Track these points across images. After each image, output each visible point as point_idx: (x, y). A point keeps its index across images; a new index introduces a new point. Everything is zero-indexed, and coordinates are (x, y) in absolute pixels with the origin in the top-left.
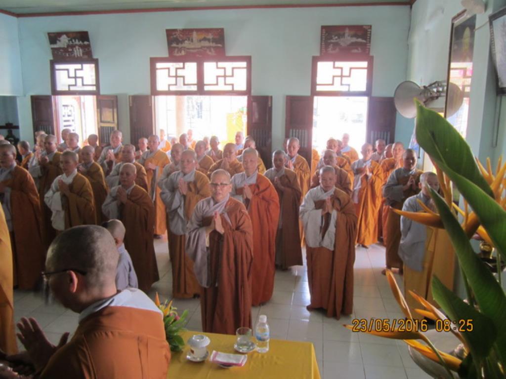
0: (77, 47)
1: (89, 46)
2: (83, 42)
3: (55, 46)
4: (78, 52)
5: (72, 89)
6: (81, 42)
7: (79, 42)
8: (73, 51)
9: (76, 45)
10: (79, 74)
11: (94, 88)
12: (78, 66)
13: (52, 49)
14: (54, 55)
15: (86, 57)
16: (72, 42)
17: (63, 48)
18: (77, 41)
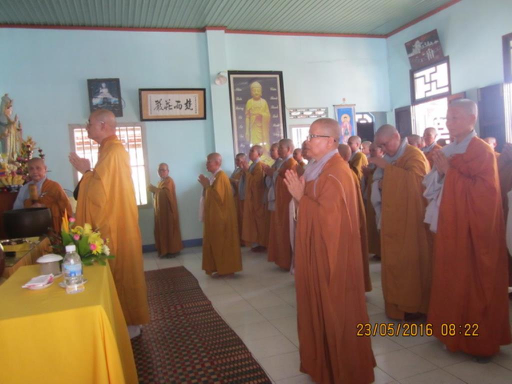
0: (429, 49)
1: (439, 44)
2: (433, 42)
3: (412, 55)
4: (430, 54)
5: (428, 94)
6: (431, 43)
7: (430, 43)
8: (426, 55)
9: (428, 47)
10: (434, 77)
11: (446, 90)
12: (432, 69)
13: (410, 58)
14: (412, 64)
15: (437, 57)
16: (425, 46)
17: (418, 55)
18: (428, 42)
